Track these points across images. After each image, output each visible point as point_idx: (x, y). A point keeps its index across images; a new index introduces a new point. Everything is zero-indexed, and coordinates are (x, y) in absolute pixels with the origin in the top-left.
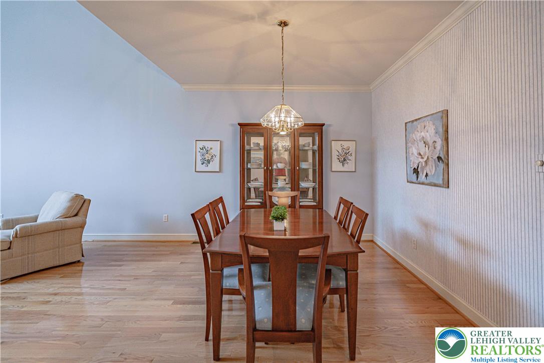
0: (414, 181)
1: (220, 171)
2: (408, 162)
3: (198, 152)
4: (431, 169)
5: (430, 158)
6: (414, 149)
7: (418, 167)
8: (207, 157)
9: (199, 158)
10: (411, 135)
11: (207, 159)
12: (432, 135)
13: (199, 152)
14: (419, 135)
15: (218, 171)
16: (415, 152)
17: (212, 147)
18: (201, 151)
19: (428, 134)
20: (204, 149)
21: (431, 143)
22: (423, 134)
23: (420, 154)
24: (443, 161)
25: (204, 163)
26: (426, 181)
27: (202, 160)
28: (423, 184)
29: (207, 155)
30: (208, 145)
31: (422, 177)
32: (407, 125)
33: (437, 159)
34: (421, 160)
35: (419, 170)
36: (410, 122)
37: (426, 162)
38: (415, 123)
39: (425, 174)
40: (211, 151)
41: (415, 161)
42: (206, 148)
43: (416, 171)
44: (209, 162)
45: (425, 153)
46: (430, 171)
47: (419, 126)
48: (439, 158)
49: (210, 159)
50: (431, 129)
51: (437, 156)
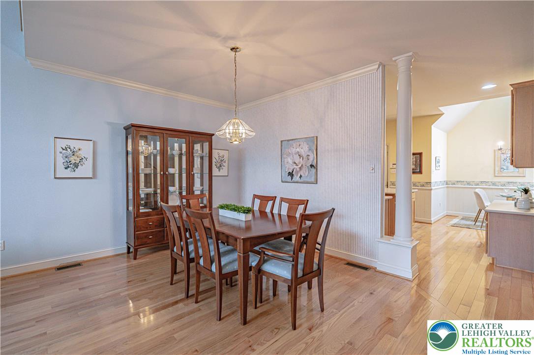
0: (289, 181)
1: (94, 176)
2: (283, 168)
3: (58, 153)
4: (305, 173)
5: (304, 166)
6: (289, 159)
7: (293, 171)
8: (73, 159)
9: (60, 160)
10: (287, 150)
11: (73, 162)
12: (306, 151)
13: (61, 153)
14: (294, 150)
15: (91, 177)
16: (290, 161)
17: (81, 147)
18: (64, 151)
19: (302, 150)
20: (69, 150)
21: (305, 156)
22: (298, 150)
23: (295, 163)
24: (314, 167)
25: (68, 167)
26: (300, 180)
27: (65, 164)
28: (297, 182)
29: (74, 157)
30: (74, 144)
31: (296, 178)
32: (283, 142)
33: (310, 167)
34: (296, 167)
35: (294, 173)
36: (285, 140)
37: (300, 168)
38: (290, 142)
39: (299, 175)
40: (80, 152)
41: (290, 167)
42: (72, 148)
43: (291, 174)
44: (76, 166)
45: (300, 163)
46: (304, 174)
47: (294, 145)
48: (312, 166)
49: (77, 162)
50: (305, 147)
51: (310, 164)
